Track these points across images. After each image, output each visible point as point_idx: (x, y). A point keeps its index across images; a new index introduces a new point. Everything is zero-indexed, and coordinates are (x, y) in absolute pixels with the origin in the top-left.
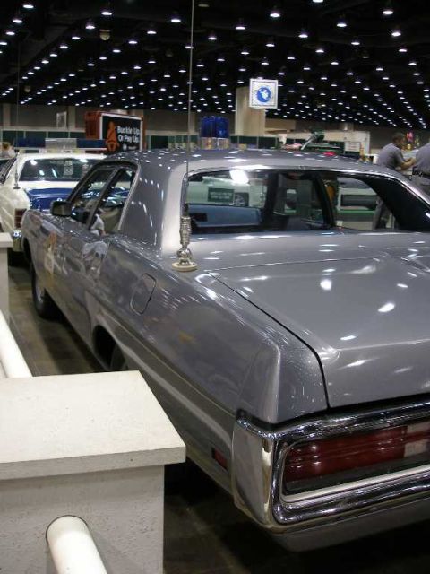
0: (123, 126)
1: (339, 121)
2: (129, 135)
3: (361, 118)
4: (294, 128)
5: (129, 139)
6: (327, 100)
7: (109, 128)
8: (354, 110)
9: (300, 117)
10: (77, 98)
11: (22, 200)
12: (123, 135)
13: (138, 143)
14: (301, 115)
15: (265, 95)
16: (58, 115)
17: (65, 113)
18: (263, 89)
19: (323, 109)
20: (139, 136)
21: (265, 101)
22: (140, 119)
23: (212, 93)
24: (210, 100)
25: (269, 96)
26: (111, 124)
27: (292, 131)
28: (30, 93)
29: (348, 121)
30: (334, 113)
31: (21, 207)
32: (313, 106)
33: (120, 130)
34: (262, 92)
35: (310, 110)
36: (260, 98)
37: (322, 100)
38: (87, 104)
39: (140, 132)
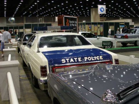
0: (71, 21)
1: (119, 17)
2: (73, 24)
3: (125, 15)
4: (106, 19)
5: (73, 25)
6: (117, 11)
7: (67, 21)
8: (124, 13)
9: (108, 16)
10: (45, 14)
11: (43, 60)
12: (71, 23)
13: (76, 26)
14: (108, 15)
15: (102, 10)
16: (39, 19)
17: (41, 19)
18: (102, 8)
19: (115, 13)
20: (76, 24)
21: (102, 11)
22: (76, 18)
23: (83, 10)
24: (82, 13)
25: (103, 10)
26: (67, 20)
27: (105, 20)
28: (31, 13)
29: (121, 16)
30: (117, 15)
31: (44, 65)
32: (112, 13)
33: (70, 22)
34: (102, 9)
35: (111, 14)
36: (101, 11)
37: (115, 11)
38: (47, 16)
39: (77, 22)
